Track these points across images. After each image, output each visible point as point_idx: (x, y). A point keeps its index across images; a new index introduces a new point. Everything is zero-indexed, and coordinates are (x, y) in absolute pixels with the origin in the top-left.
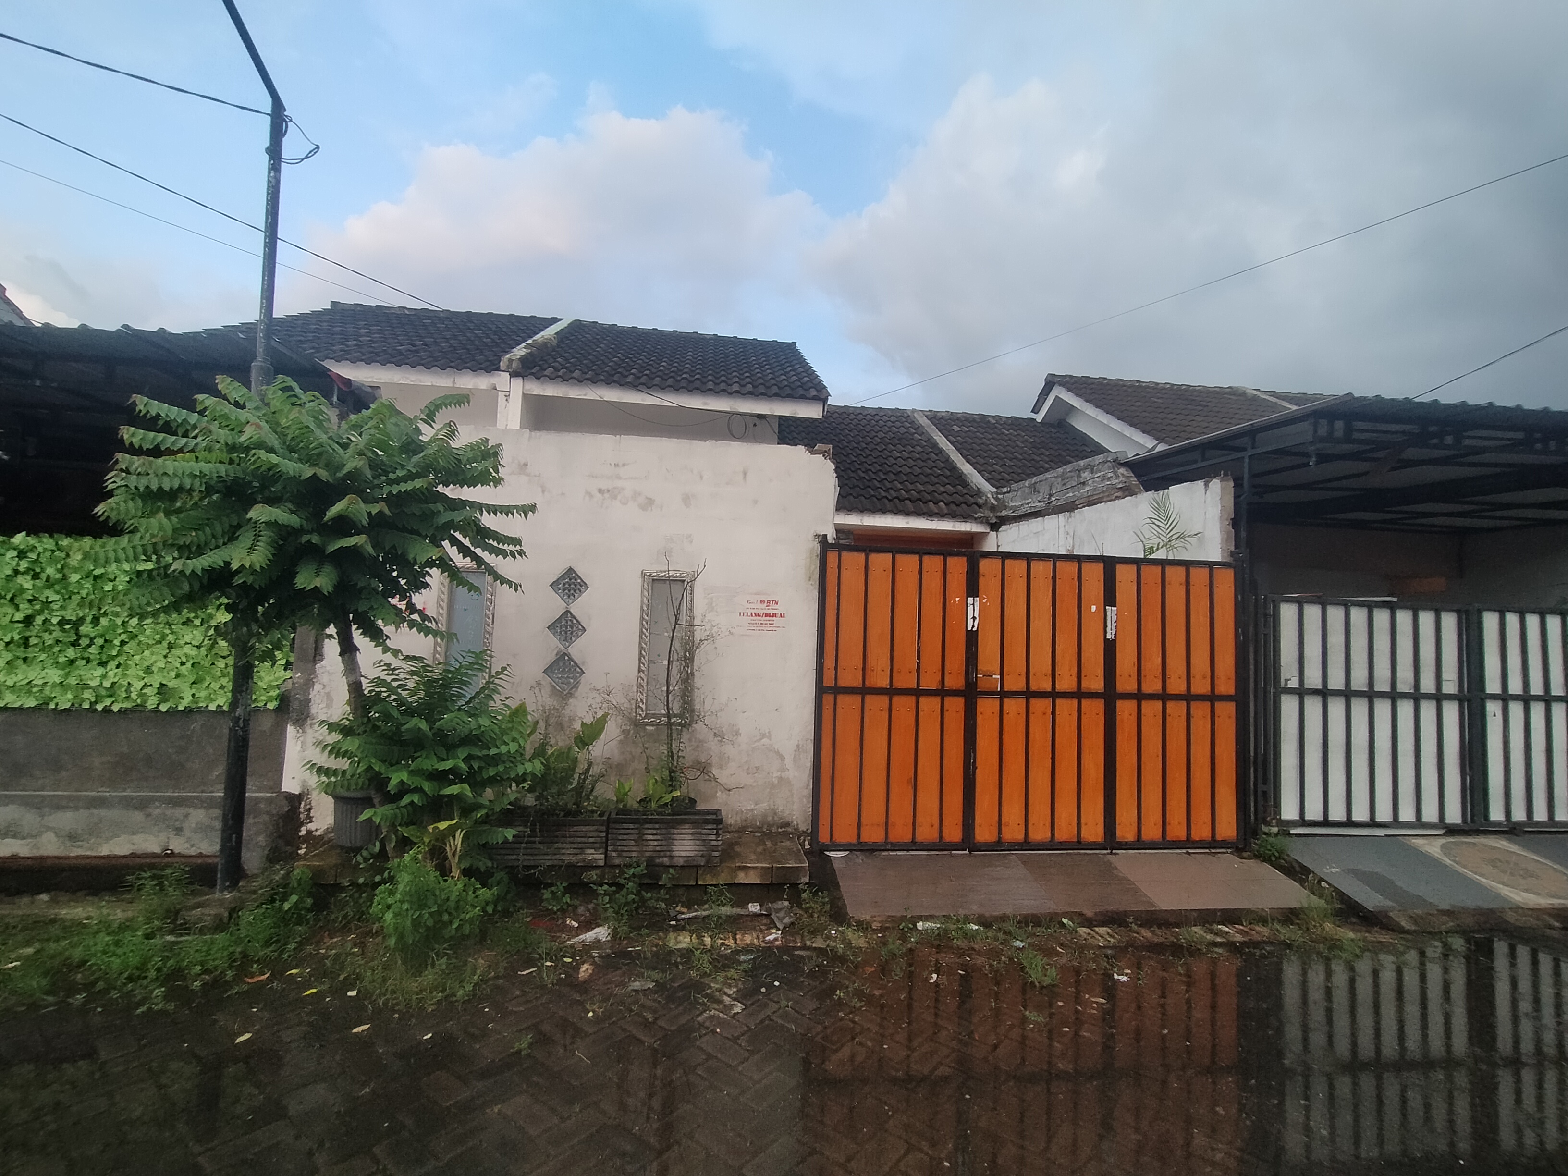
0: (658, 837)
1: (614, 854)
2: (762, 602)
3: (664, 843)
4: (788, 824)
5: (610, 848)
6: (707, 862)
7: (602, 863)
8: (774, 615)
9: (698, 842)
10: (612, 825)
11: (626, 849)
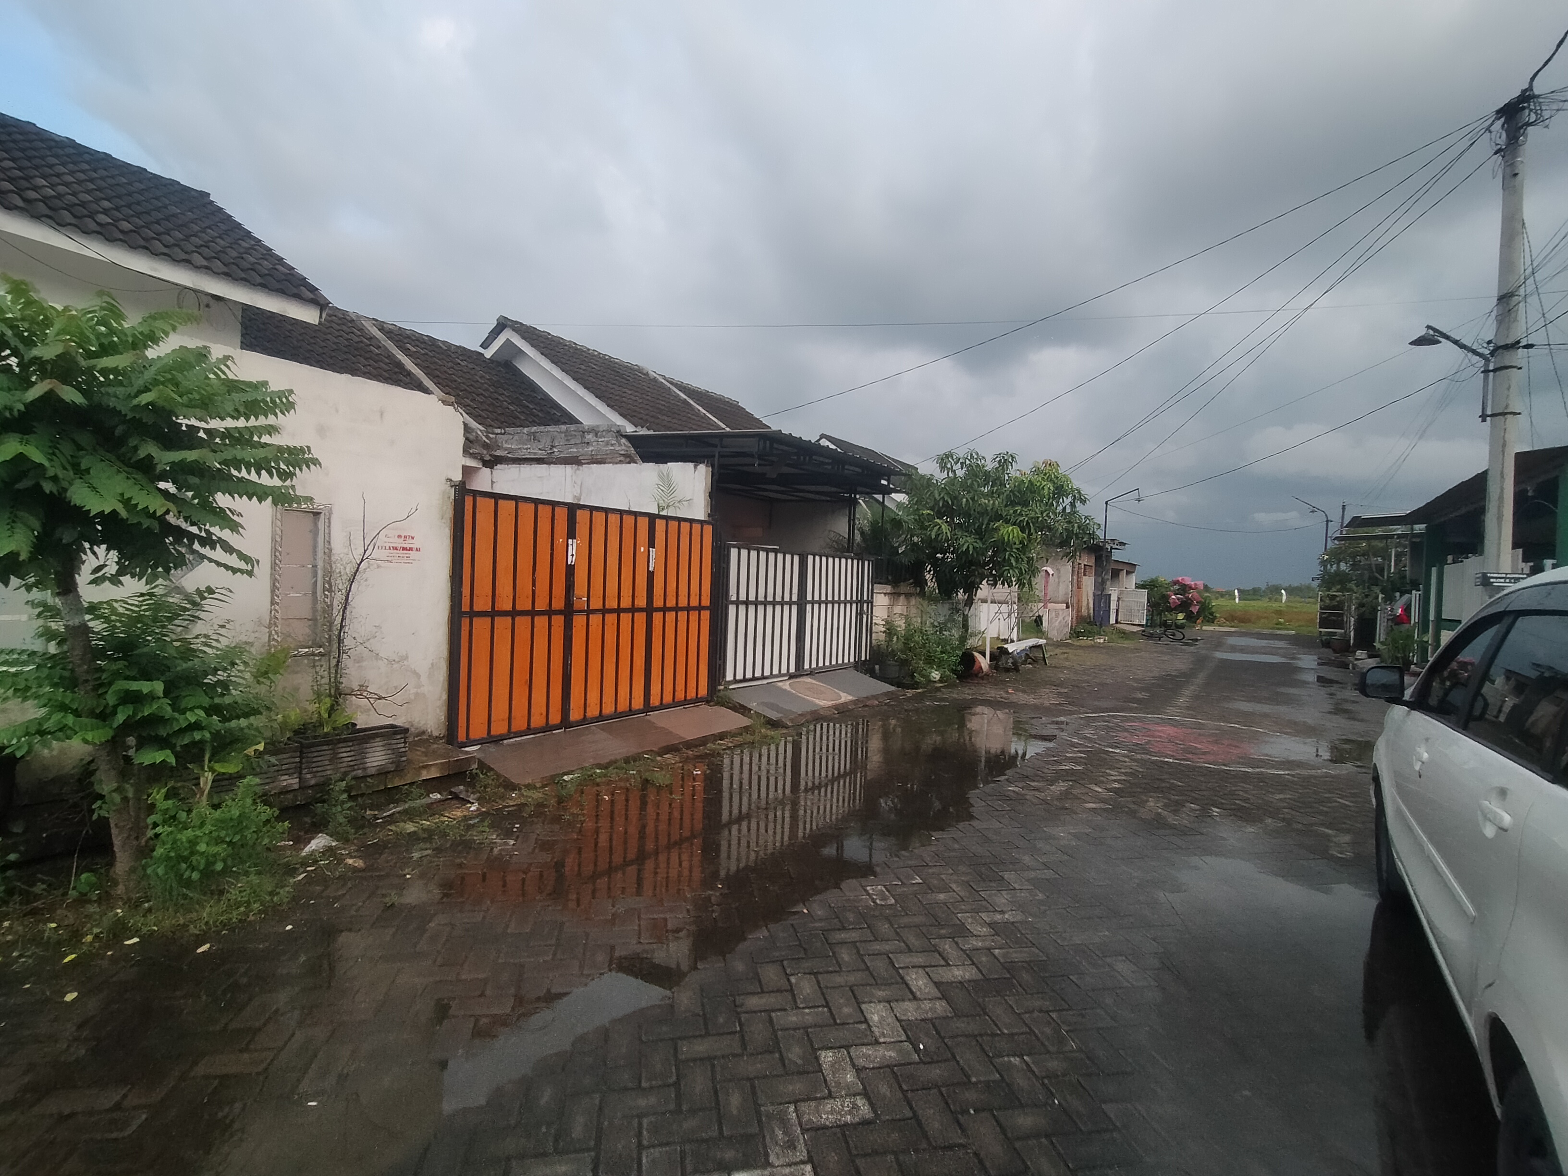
0: (352, 753)
1: (309, 776)
2: (399, 536)
3: (357, 757)
4: (423, 733)
5: (304, 771)
6: (397, 766)
7: (296, 787)
8: (411, 549)
9: (389, 752)
10: (305, 750)
11: (319, 769)
